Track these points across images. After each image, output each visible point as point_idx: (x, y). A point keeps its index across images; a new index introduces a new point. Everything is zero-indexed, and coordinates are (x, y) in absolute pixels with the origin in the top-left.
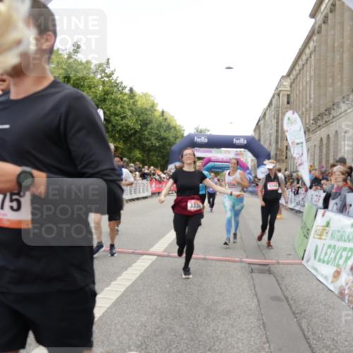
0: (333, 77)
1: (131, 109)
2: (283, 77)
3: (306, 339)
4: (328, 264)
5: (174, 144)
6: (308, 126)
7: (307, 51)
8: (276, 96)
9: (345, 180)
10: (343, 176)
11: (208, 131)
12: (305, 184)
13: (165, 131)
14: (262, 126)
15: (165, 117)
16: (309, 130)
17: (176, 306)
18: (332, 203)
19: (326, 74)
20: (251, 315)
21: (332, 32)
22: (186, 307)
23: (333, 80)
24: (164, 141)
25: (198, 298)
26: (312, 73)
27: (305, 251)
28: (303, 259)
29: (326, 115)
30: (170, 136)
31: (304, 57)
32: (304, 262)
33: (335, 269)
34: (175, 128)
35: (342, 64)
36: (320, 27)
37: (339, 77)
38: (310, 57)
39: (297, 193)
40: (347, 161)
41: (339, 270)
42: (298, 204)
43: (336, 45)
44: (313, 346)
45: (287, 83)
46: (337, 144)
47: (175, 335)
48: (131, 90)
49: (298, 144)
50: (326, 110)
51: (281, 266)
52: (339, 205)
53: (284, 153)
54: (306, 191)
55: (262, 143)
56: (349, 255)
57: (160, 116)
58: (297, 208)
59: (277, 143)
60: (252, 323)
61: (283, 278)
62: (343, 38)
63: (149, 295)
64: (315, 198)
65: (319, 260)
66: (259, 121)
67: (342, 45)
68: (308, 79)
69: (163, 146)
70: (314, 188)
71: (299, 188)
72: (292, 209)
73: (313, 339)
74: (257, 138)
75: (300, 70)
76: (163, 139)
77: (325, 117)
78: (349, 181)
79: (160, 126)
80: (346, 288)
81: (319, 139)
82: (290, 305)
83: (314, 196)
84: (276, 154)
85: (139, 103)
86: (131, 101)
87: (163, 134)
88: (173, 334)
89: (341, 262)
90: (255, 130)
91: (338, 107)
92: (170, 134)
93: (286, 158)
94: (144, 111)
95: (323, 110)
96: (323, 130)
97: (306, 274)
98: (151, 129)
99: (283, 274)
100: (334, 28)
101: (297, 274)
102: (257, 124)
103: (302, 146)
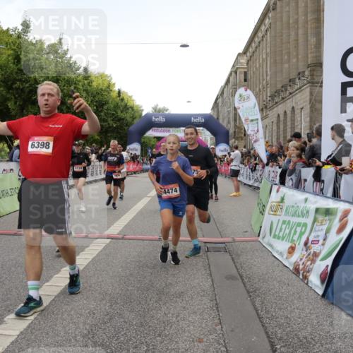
0: (289, 54)
1: (86, 91)
2: (239, 54)
3: (260, 318)
4: (283, 240)
5: (131, 124)
6: (265, 103)
7: (263, 28)
8: (233, 74)
9: (299, 156)
10: (298, 152)
11: (167, 110)
12: (262, 161)
13: (122, 112)
14: (220, 104)
15: (121, 97)
16: (266, 107)
17: (128, 290)
18: (288, 178)
19: (282, 51)
20: (204, 296)
21: (287, 9)
22: (138, 291)
23: (289, 56)
24: (121, 121)
25: (150, 281)
26: (268, 50)
27: (261, 227)
28: (259, 236)
29: (282, 91)
30: (128, 116)
31: (260, 34)
32: (260, 239)
33: (290, 245)
34: (132, 108)
35: (297, 40)
36: (275, 4)
37: (294, 54)
38: (266, 34)
39: (254, 170)
40: (303, 136)
41: (293, 245)
42: (256, 180)
43: (291, 22)
44: (266, 325)
45: (244, 60)
46: (294, 120)
47: (125, 322)
48: (86, 70)
49: (252, 121)
50: (282, 87)
51: (237, 243)
52: (294, 181)
53: (243, 131)
54: (263, 167)
55: (221, 121)
56: (303, 230)
57: (117, 97)
58: (256, 185)
59: (235, 120)
60: (205, 304)
61: (238, 256)
62: (298, 14)
63: (100, 280)
64: (272, 175)
65: (274, 237)
66: (217, 99)
67: (297, 22)
68: (264, 57)
69: (121, 127)
70: (271, 164)
71: (256, 164)
72: (250, 186)
73: (267, 318)
74: (215, 117)
75: (256, 48)
76: (120, 120)
77: (282, 94)
78: (303, 157)
79: (117, 106)
80: (301, 263)
81: (276, 116)
82: (244, 284)
83: (271, 172)
84: (235, 132)
85: (94, 84)
86: (86, 82)
87: (120, 115)
88: (122, 320)
89: (295, 238)
90: (213, 108)
91: (294, 84)
92: (128, 115)
93: (245, 135)
94: (99, 92)
95: (279, 86)
96: (280, 106)
97: (262, 251)
98: (108, 109)
99: (239, 252)
100: (288, 4)
101: (253, 252)
102: (216, 102)
103: (257, 123)
